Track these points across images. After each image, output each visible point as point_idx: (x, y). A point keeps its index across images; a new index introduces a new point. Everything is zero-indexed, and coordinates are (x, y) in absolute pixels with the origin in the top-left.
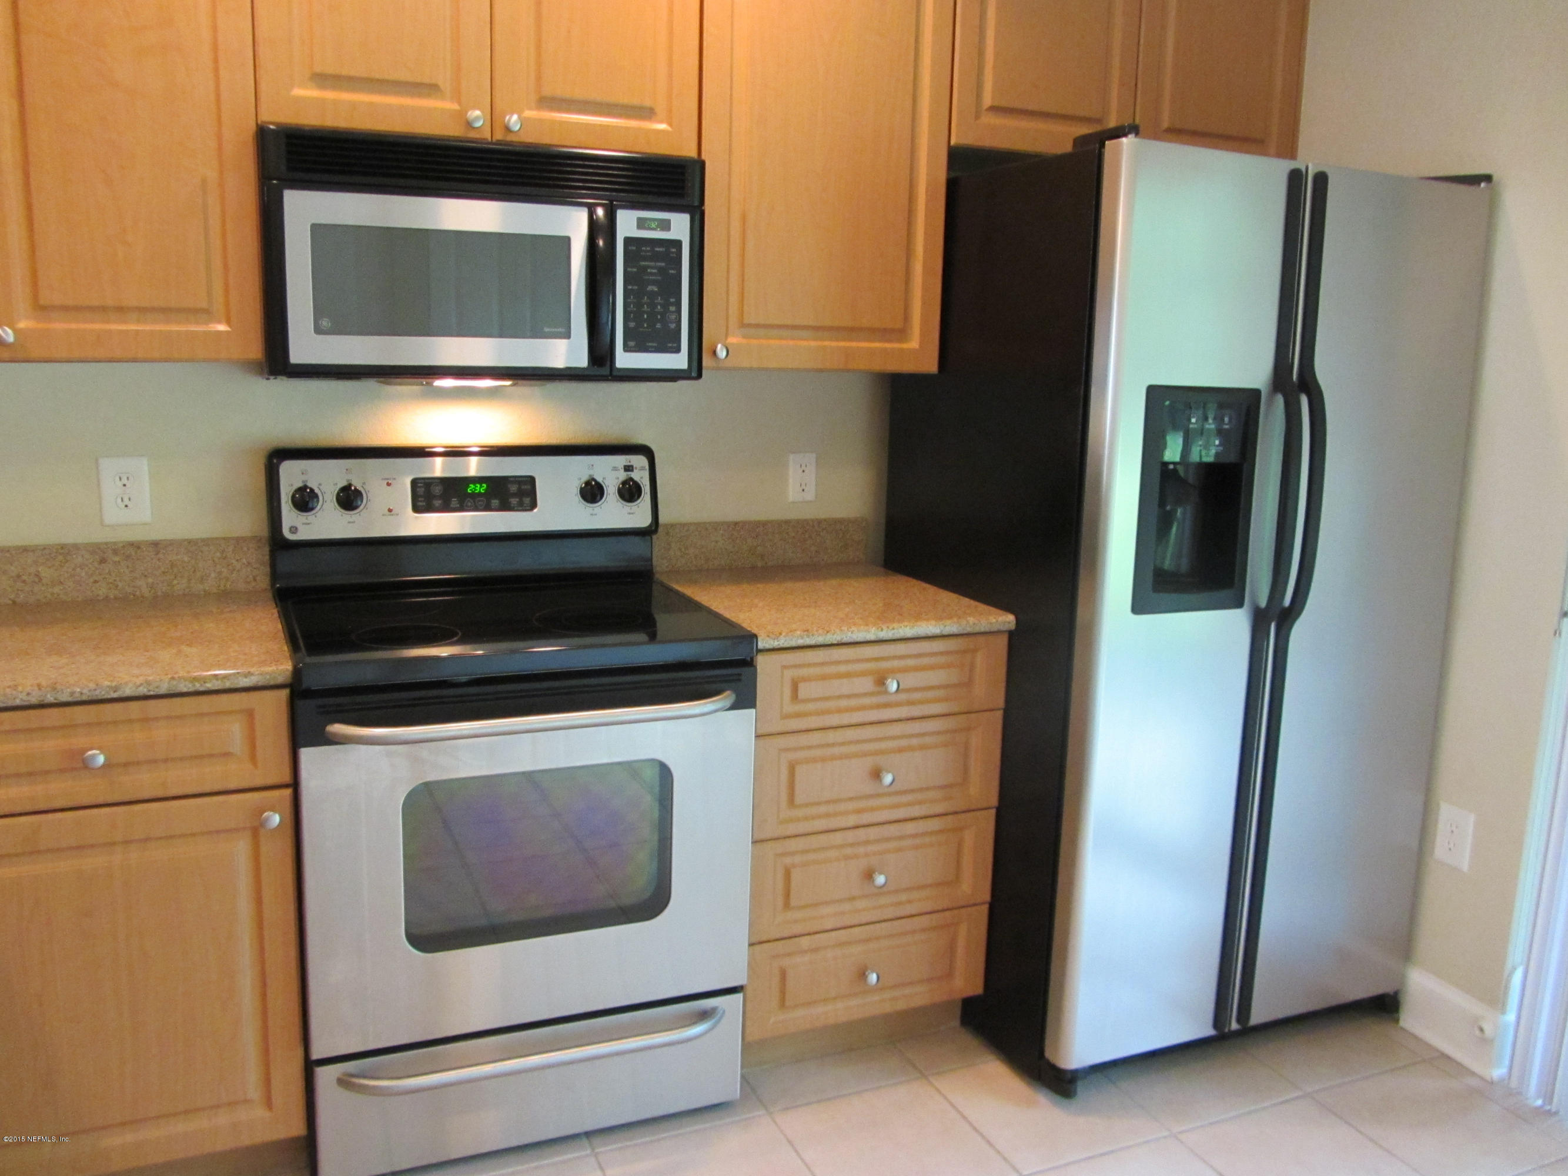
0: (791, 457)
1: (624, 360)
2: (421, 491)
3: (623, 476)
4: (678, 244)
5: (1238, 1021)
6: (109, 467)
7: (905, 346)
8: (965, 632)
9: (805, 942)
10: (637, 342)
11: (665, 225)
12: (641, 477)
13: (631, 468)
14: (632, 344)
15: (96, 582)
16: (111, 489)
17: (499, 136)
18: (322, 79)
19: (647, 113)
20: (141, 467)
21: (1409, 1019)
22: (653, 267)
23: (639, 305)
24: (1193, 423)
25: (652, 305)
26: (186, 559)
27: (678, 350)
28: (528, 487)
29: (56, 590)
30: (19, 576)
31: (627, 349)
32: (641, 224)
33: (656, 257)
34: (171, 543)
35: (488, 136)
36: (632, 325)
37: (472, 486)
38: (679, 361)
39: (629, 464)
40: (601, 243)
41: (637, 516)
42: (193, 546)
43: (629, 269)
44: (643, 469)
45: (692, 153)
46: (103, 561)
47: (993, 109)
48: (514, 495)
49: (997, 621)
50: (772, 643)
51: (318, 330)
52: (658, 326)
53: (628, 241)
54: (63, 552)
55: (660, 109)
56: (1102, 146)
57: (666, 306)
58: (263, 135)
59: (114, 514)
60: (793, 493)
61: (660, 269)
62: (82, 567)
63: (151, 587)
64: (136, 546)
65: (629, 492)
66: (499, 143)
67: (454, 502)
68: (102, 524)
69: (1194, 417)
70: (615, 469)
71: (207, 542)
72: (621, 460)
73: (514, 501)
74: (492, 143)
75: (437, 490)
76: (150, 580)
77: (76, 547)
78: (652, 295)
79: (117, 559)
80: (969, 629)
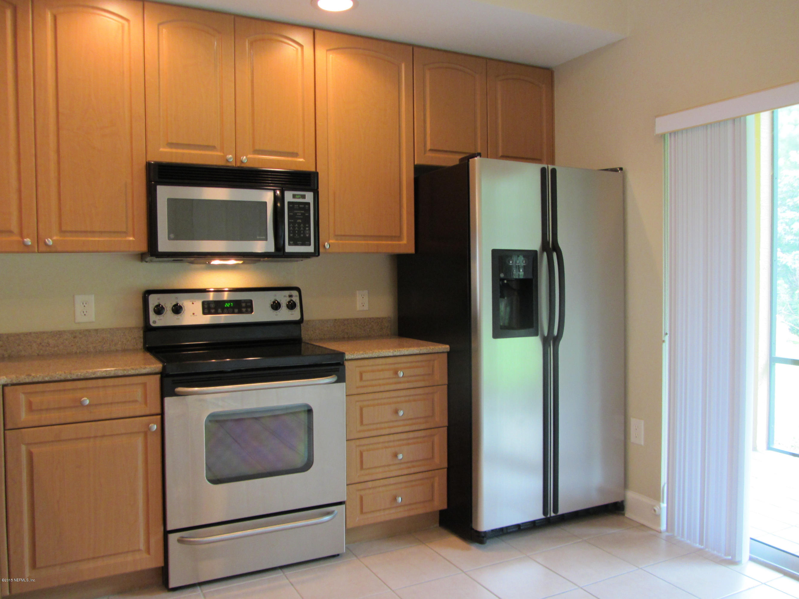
0: (357, 292)
1: (289, 249)
2: (206, 306)
3: (288, 299)
4: (309, 204)
5: (554, 512)
6: (79, 299)
7: (401, 243)
8: (429, 352)
9: (370, 484)
10: (294, 241)
11: (303, 197)
12: (296, 299)
13: (291, 296)
14: (291, 242)
15: (72, 346)
16: (79, 308)
17: (238, 164)
18: (171, 145)
19: (295, 155)
20: (92, 298)
21: (629, 513)
22: (299, 213)
23: (294, 227)
24: (511, 263)
25: (299, 227)
26: (109, 336)
27: (310, 245)
28: (249, 304)
29: (56, 349)
30: (41, 344)
31: (289, 244)
32: (294, 196)
33: (300, 209)
34: (103, 330)
35: (234, 165)
36: (291, 235)
37: (227, 304)
38: (310, 249)
39: (291, 294)
40: (279, 205)
41: (295, 315)
42: (112, 331)
43: (290, 214)
44: (296, 296)
45: (313, 170)
46: (75, 337)
47: (431, 150)
48: (244, 307)
49: (442, 348)
50: (351, 356)
51: (169, 239)
52: (302, 235)
53: (289, 203)
54: (60, 333)
55: (301, 153)
56: (469, 161)
57: (305, 228)
58: (149, 166)
59: (80, 318)
60: (359, 307)
61: (302, 213)
62: (66, 340)
63: (95, 348)
64: (89, 331)
65: (291, 306)
66: (238, 167)
67: (220, 310)
68: (75, 322)
69: (511, 261)
70: (285, 296)
71: (118, 329)
72: (287, 293)
73: (244, 310)
74: (236, 167)
75: (212, 306)
76: (94, 345)
77: (64, 331)
78: (299, 224)
79: (81, 336)
80: (431, 351)
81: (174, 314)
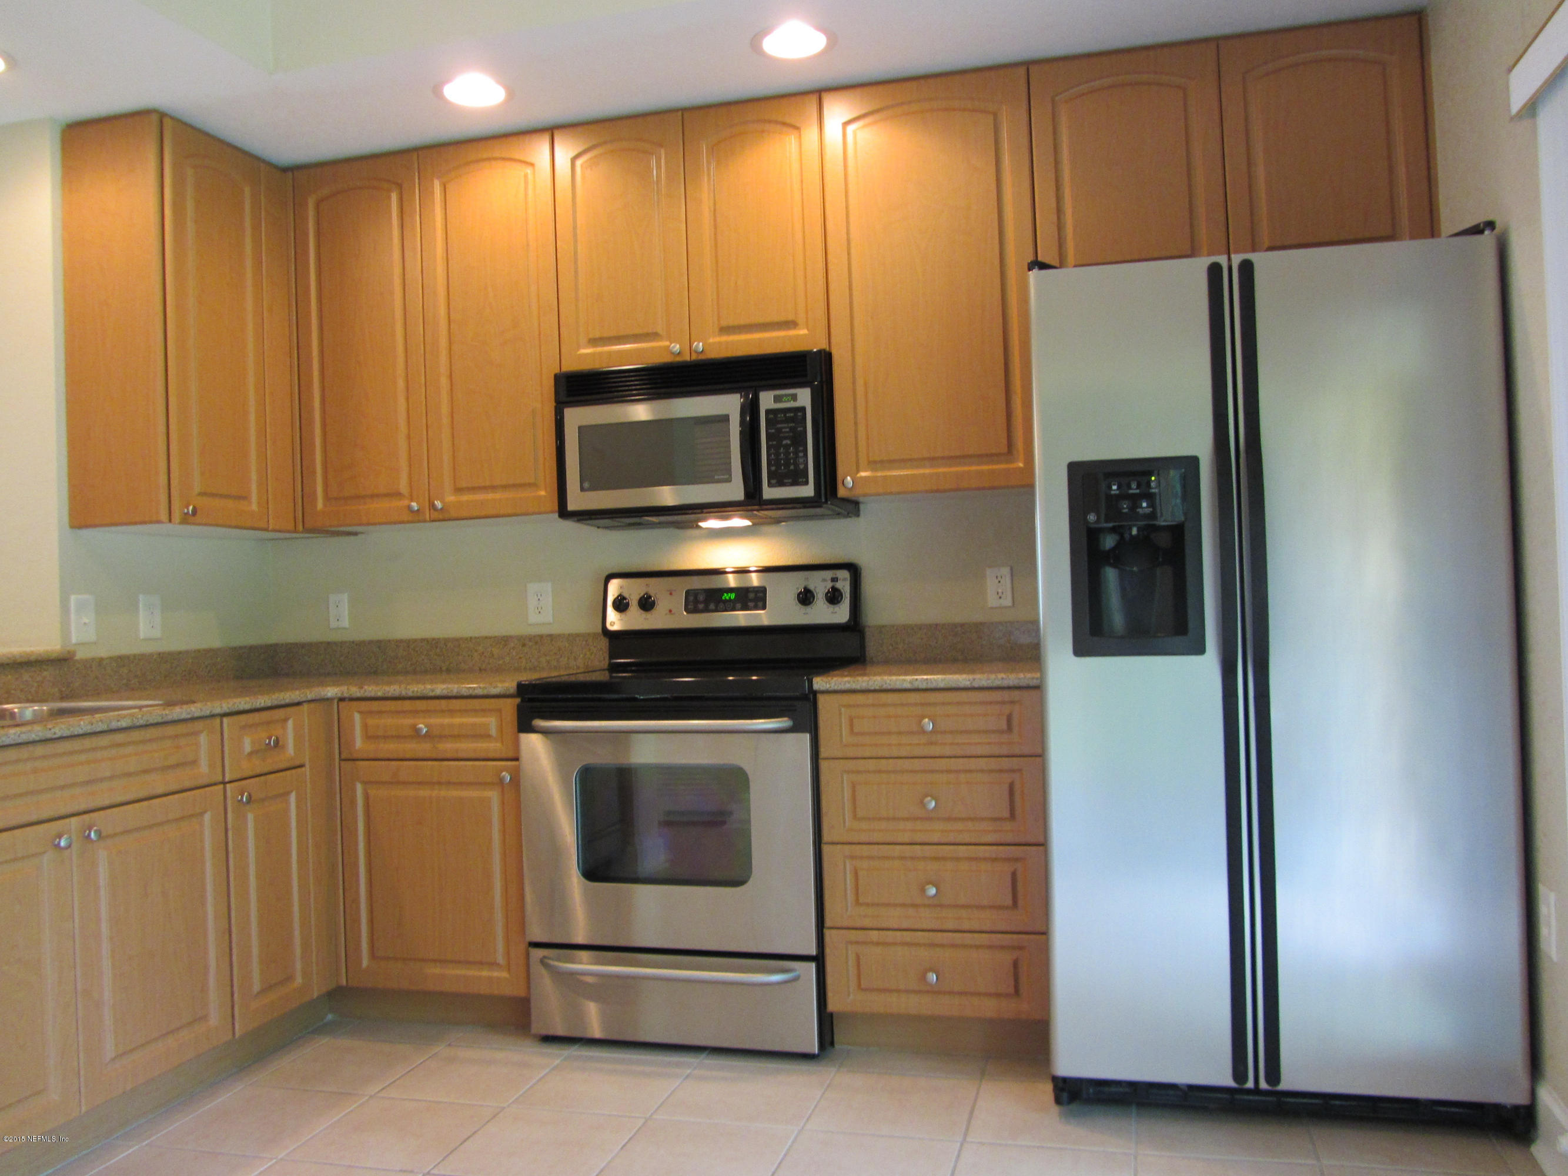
0: (988, 572)
1: (769, 493)
2: (691, 598)
3: (829, 585)
4: (803, 409)
5: (1268, 1080)
6: (533, 588)
7: (1012, 466)
8: (995, 685)
9: (874, 935)
10: (778, 480)
11: (794, 397)
12: (845, 586)
13: (836, 579)
14: (773, 481)
15: (520, 658)
16: (532, 602)
17: (694, 357)
18: (594, 342)
19: (791, 324)
20: (548, 587)
21: (1540, 1145)
22: (785, 428)
23: (777, 454)
24: (1114, 490)
25: (787, 453)
26: (567, 645)
27: (807, 483)
28: (761, 595)
29: (501, 662)
30: (483, 653)
31: (770, 485)
32: (777, 399)
33: (787, 420)
34: (560, 636)
35: (687, 358)
36: (773, 468)
37: (725, 594)
38: (807, 491)
39: (834, 576)
41: (841, 614)
42: (572, 638)
43: (770, 431)
44: (845, 579)
45: (823, 345)
46: (524, 645)
48: (751, 601)
51: (582, 489)
52: (792, 467)
53: (768, 412)
54: (504, 640)
55: (801, 320)
57: (796, 453)
58: (558, 378)
59: (533, 618)
60: (992, 601)
61: (791, 429)
62: (514, 648)
63: (548, 662)
64: (541, 637)
65: (834, 597)
66: (694, 361)
67: (712, 606)
68: (526, 623)
69: (1114, 485)
70: (824, 580)
71: (578, 635)
72: (828, 574)
73: (751, 604)
74: (691, 362)
75: (701, 598)
76: (548, 658)
77: (511, 637)
78: (787, 447)
79: (530, 644)
80: (998, 683)
81: (642, 611)
